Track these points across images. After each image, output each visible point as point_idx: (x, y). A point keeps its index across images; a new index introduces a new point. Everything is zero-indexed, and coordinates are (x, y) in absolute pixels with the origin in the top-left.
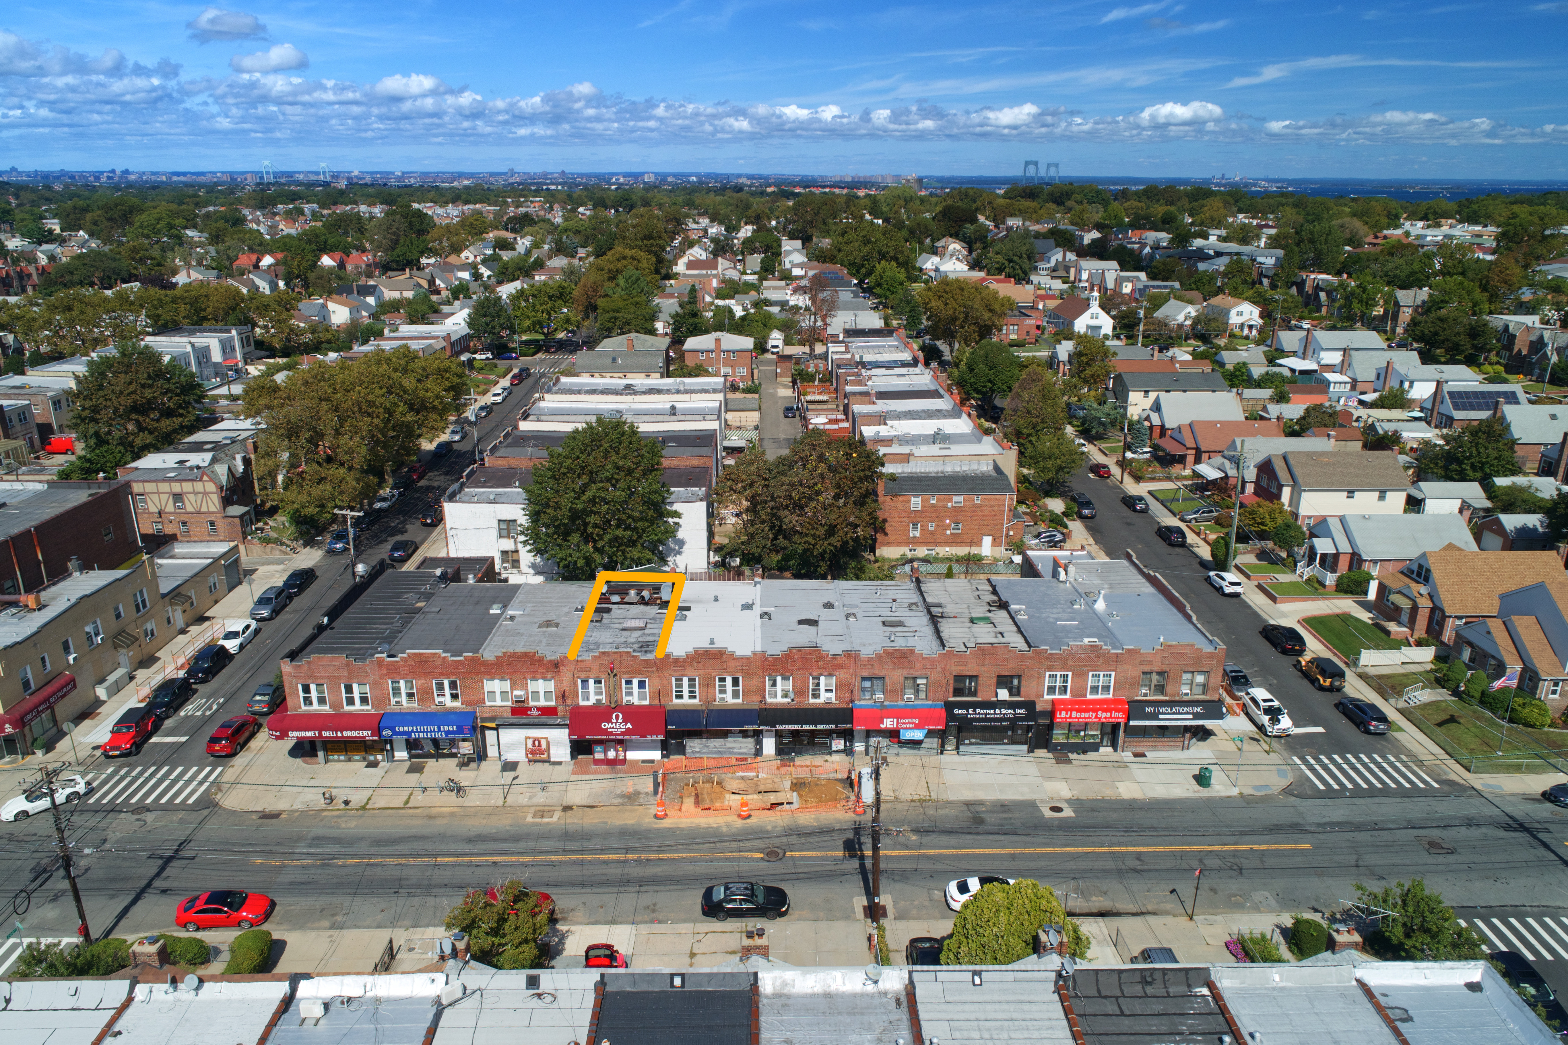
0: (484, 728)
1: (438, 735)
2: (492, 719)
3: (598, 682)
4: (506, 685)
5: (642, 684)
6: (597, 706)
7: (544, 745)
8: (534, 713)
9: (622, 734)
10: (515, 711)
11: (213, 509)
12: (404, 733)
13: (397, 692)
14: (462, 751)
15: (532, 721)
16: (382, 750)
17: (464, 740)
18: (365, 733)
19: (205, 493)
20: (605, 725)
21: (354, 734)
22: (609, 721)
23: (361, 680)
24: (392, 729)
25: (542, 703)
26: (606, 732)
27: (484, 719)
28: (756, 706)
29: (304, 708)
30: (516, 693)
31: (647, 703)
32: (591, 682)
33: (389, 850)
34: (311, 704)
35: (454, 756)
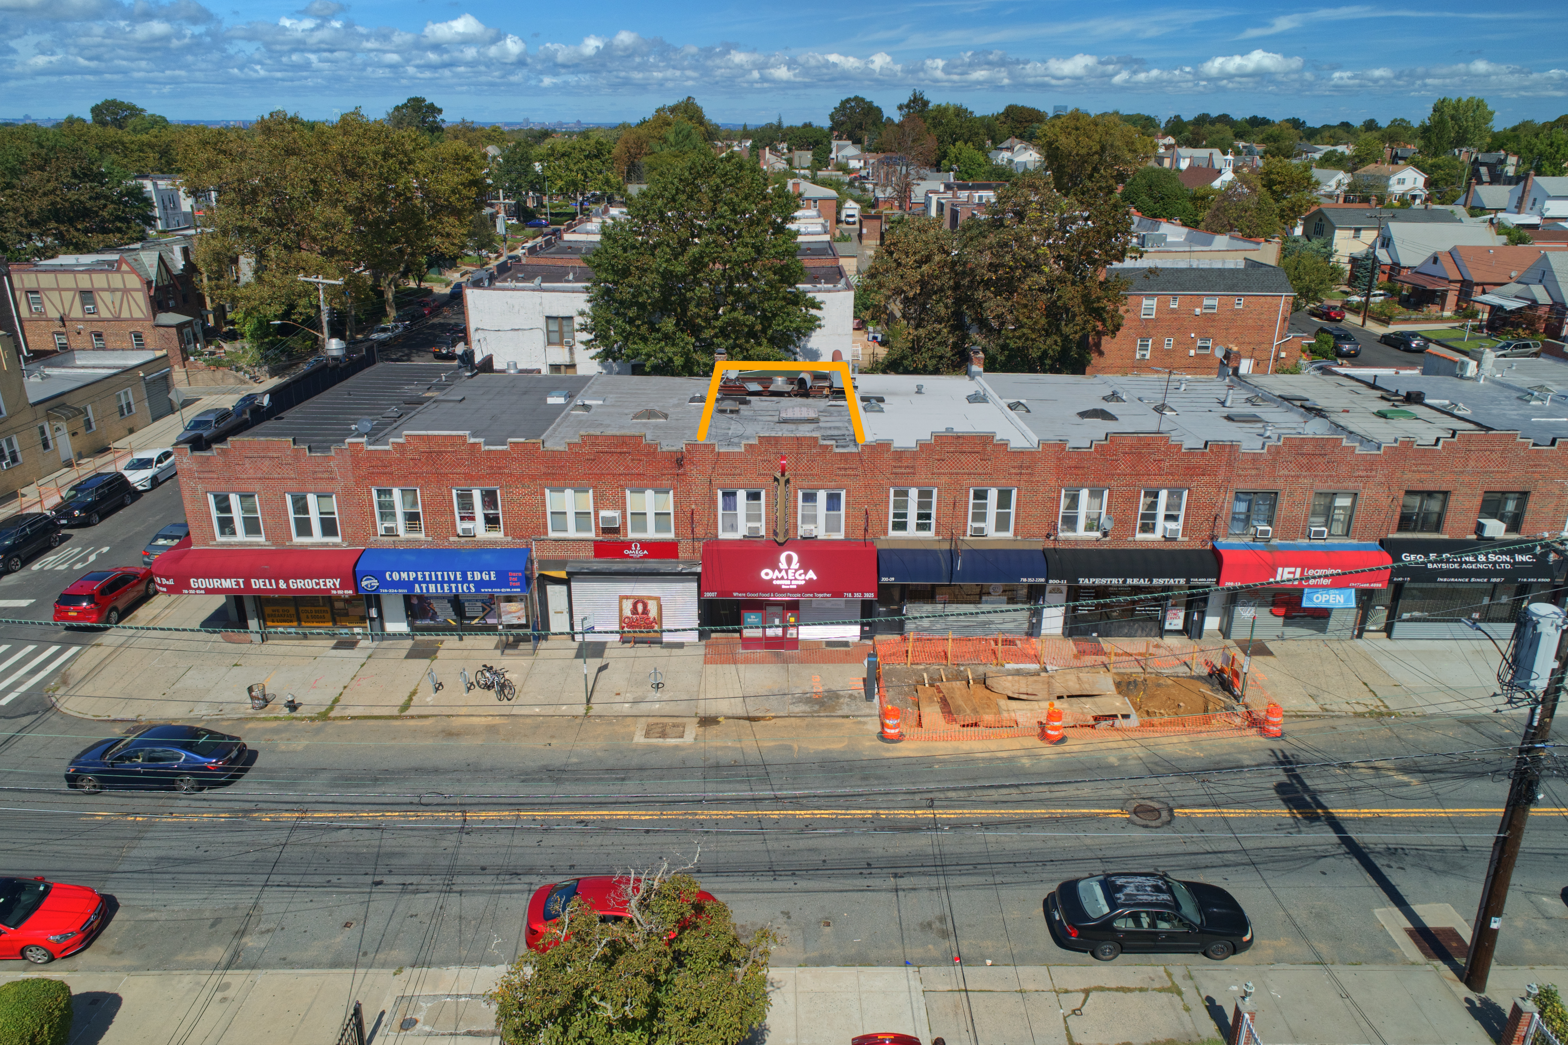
0: (545, 580)
1: (463, 589)
2: (560, 564)
3: (754, 496)
4: (587, 501)
5: (833, 501)
6: (750, 540)
7: (653, 613)
8: (636, 552)
9: (800, 589)
10: (601, 549)
11: (137, 314)
12: (400, 584)
13: (387, 511)
14: (506, 619)
15: (632, 566)
16: (363, 619)
17: (509, 599)
18: (330, 583)
19: (126, 291)
20: (766, 574)
21: (309, 584)
22: (775, 566)
23: (323, 486)
24: (379, 576)
25: (651, 534)
26: (769, 587)
27: (544, 564)
28: (1039, 544)
29: (220, 539)
30: (603, 513)
31: (840, 536)
32: (741, 495)
33: (372, 794)
34: (233, 533)
35: (491, 629)
